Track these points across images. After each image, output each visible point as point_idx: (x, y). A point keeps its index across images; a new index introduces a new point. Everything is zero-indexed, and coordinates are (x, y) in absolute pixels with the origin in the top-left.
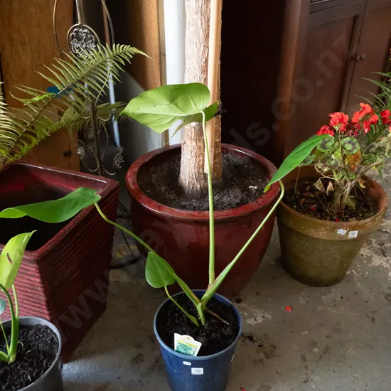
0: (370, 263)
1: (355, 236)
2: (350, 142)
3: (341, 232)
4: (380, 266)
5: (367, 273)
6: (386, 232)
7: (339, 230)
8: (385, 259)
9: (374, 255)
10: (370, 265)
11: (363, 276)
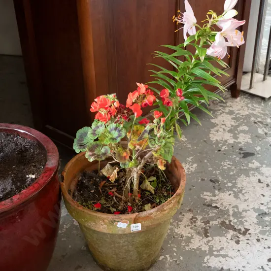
0: (188, 246)
1: (140, 228)
2: (116, 129)
3: (122, 225)
4: (199, 249)
5: (181, 258)
6: (216, 207)
7: (119, 223)
8: (205, 240)
9: (195, 236)
10: (187, 248)
11: (176, 261)
